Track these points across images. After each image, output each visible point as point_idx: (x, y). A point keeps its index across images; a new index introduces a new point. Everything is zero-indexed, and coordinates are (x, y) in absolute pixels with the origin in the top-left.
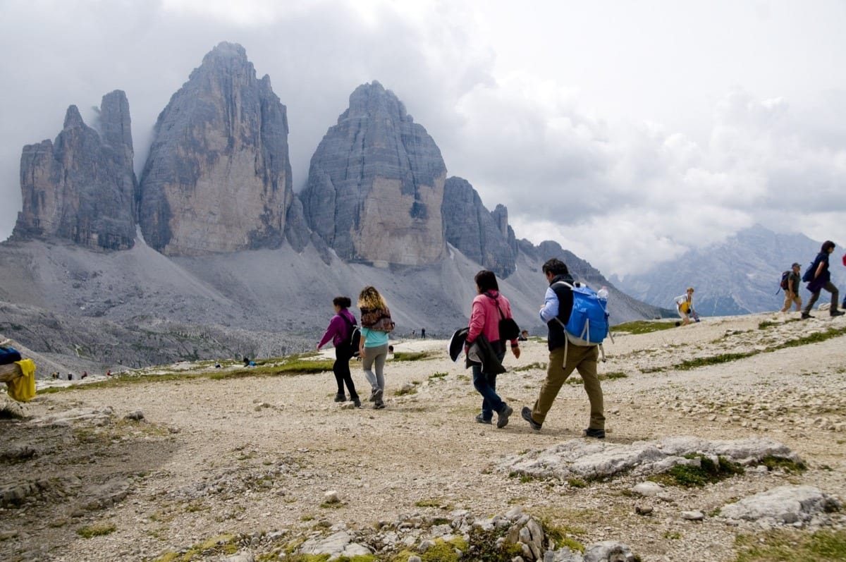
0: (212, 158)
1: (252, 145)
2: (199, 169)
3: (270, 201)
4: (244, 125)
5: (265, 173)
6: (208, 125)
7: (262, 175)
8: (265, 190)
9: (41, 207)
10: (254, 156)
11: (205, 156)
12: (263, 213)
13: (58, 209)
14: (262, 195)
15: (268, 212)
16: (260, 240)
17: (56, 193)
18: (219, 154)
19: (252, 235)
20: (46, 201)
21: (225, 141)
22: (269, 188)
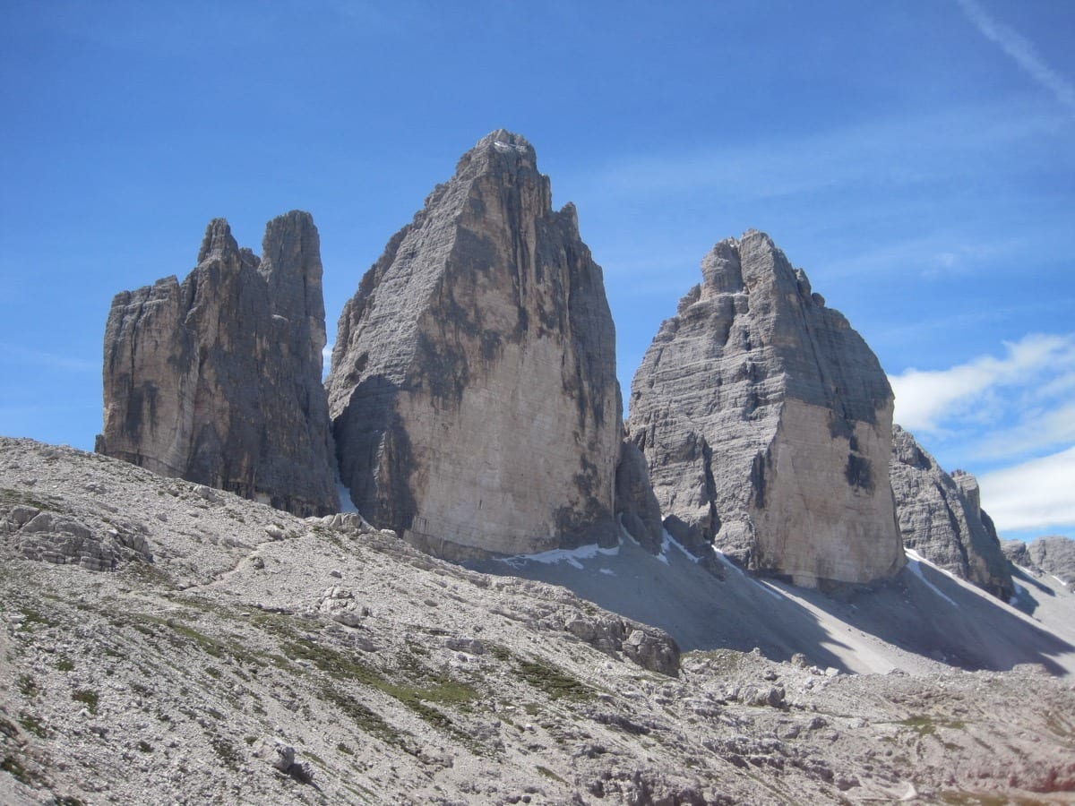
0: (491, 348)
1: (556, 330)
2: (465, 369)
3: (592, 446)
4: (542, 288)
5: (581, 390)
6: (481, 278)
7: (575, 393)
8: (582, 424)
9: (147, 427)
10: (560, 353)
11: (478, 342)
12: (580, 471)
13: (183, 434)
14: (576, 435)
15: (589, 471)
16: (576, 530)
17: (182, 395)
18: (502, 339)
19: (562, 516)
20: (160, 412)
21: (512, 313)
22: (589, 420)
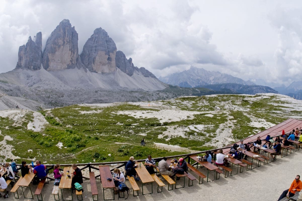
0: (59, 47)
1: (69, 43)
2: (56, 49)
3: (73, 57)
4: (67, 38)
5: (72, 50)
6: (59, 39)
7: (71, 50)
8: (72, 54)
9: (21, 60)
10: (69, 46)
11: (58, 46)
12: (71, 60)
13: (25, 60)
14: (71, 55)
15: (72, 60)
16: (70, 67)
17: (25, 57)
18: (61, 45)
19: (68, 65)
20: (23, 59)
21: (63, 42)
22: (73, 53)
